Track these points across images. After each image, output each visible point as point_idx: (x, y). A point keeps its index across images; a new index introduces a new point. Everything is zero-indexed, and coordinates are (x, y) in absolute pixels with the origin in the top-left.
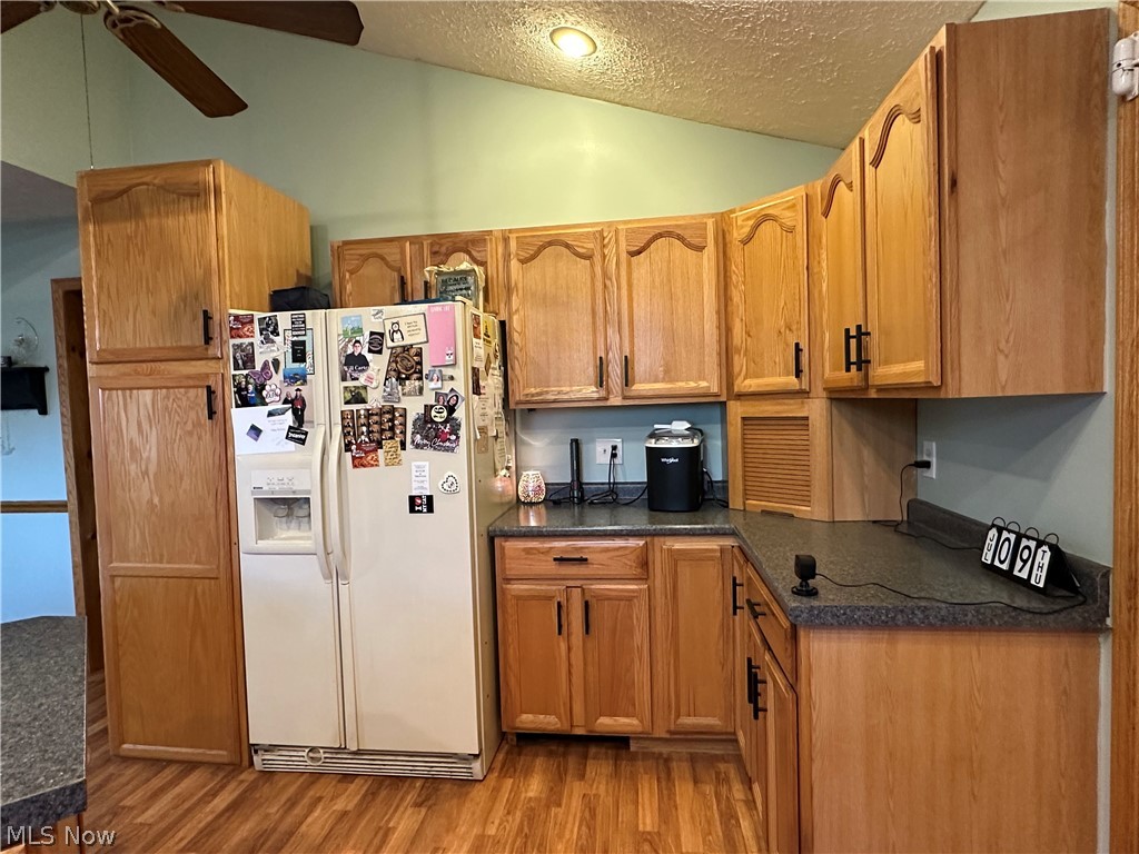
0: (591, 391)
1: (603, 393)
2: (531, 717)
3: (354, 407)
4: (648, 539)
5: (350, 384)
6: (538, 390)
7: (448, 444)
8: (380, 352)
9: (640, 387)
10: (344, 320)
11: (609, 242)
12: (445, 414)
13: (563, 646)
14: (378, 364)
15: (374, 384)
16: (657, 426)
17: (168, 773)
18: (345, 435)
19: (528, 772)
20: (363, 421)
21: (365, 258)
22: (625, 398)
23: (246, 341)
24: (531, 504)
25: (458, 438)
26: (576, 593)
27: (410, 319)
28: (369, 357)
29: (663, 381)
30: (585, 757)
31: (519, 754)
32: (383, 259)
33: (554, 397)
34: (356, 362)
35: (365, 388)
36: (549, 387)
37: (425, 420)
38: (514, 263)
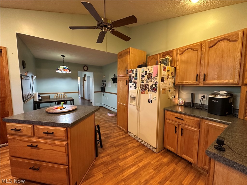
0: (194, 82)
1: (197, 83)
2: (169, 147)
3: (142, 84)
4: (201, 119)
5: (142, 80)
6: (181, 82)
7: (155, 91)
8: (146, 75)
9: (209, 81)
10: (142, 69)
11: (203, 46)
12: (155, 86)
13: (176, 136)
14: (146, 76)
15: (145, 80)
16: (215, 92)
17: (121, 130)
18: (141, 88)
19: (166, 157)
20: (143, 86)
21: (152, 58)
22: (204, 84)
23: (131, 73)
24: (180, 105)
25: (157, 90)
26: (180, 126)
27: (151, 68)
28: (145, 75)
29: (217, 80)
30: (180, 161)
31: (167, 153)
32: (155, 58)
33: (185, 83)
34: (143, 76)
35: (144, 80)
36: (184, 81)
37: (152, 87)
38: (178, 55)
